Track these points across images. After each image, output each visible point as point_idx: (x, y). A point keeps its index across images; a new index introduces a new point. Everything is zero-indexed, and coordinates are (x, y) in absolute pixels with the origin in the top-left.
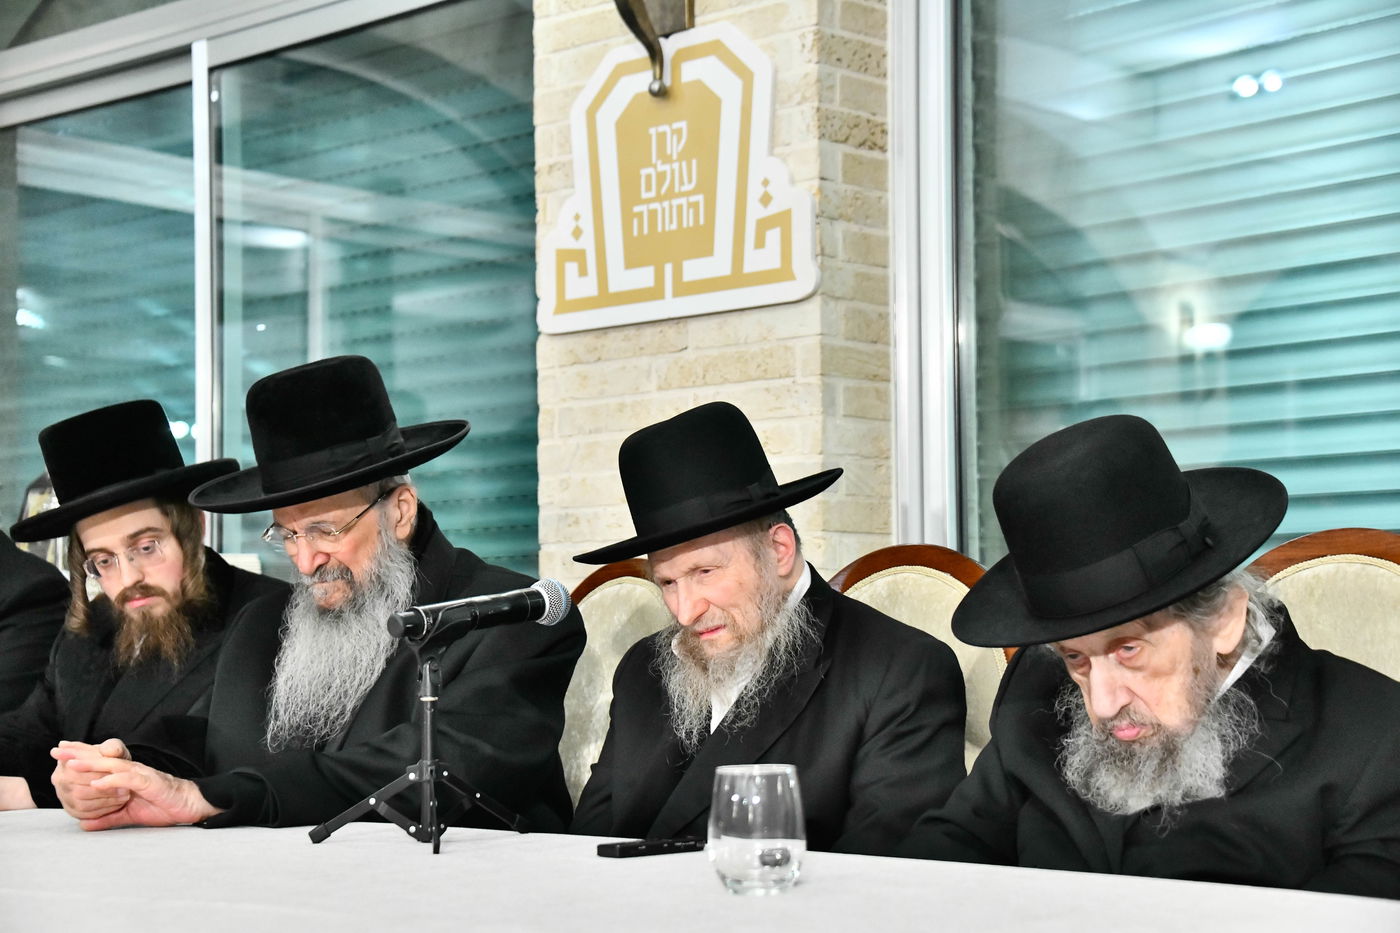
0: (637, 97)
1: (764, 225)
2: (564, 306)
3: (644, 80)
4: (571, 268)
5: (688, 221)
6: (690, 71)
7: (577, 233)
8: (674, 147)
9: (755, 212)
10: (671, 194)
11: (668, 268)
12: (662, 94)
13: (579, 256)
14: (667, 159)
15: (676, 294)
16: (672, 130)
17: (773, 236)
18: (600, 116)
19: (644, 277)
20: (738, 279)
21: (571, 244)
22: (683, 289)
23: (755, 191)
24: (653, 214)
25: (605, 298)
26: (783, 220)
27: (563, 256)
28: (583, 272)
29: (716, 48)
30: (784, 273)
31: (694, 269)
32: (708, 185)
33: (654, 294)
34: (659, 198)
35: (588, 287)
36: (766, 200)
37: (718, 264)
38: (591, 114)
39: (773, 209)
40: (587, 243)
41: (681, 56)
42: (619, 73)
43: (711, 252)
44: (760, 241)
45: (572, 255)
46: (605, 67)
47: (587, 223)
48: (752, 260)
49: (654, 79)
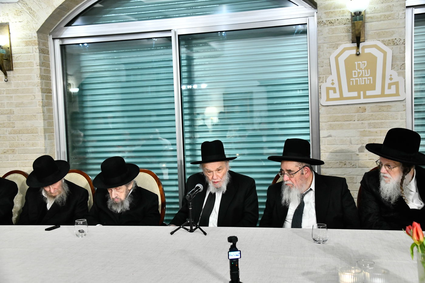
0: (351, 55)
1: (390, 85)
2: (328, 99)
3: (354, 52)
4: (331, 92)
5: (368, 82)
6: (367, 51)
7: (333, 84)
8: (362, 66)
9: (387, 81)
10: (362, 76)
11: (362, 93)
12: (358, 55)
13: (333, 89)
14: (361, 69)
16: (362, 63)
17: (393, 87)
18: (339, 59)
19: (355, 94)
20: (383, 95)
21: (331, 86)
22: (365, 97)
23: (388, 77)
24: (357, 81)
25: (342, 98)
26: (396, 83)
27: (328, 89)
28: (335, 92)
29: (375, 46)
30: (397, 95)
31: (369, 93)
32: (373, 75)
33: (359, 97)
34: (358, 77)
35: (337, 95)
36: (391, 79)
37: (377, 92)
38: (336, 58)
39: (393, 81)
40: (336, 86)
41: (364, 47)
42: (345, 50)
43: (375, 89)
44: (389, 88)
45: (331, 89)
46: (341, 48)
47: (336, 82)
48: (387, 92)
49: (357, 52)
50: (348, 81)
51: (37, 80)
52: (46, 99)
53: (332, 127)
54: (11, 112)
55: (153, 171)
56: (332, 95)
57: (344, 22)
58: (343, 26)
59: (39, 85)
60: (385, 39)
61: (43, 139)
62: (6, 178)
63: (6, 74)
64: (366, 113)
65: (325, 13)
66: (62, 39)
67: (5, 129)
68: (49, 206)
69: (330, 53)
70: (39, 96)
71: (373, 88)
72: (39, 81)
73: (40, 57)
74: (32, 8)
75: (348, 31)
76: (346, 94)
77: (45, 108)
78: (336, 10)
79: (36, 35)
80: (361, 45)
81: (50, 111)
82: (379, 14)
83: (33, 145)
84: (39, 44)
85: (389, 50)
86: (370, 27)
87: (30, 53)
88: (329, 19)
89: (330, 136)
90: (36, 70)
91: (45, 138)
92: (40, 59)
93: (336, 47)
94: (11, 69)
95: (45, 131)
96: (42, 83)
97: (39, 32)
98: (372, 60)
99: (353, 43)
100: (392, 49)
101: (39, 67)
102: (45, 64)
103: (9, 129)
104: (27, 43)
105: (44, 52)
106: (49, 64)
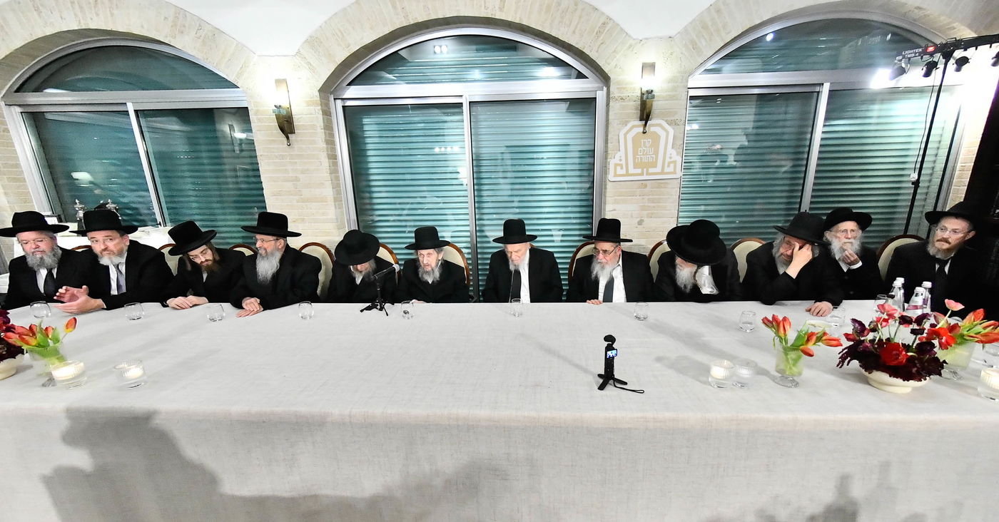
0: (638, 133)
1: (669, 163)
2: (616, 175)
3: (641, 129)
4: (618, 168)
5: (651, 160)
6: (652, 129)
7: (620, 160)
8: (647, 144)
9: (668, 160)
10: (646, 154)
11: (645, 169)
12: (644, 133)
13: (621, 166)
14: (646, 147)
15: (647, 174)
16: (647, 141)
17: (672, 165)
18: (628, 136)
19: (639, 171)
20: (662, 173)
21: (619, 162)
22: (648, 174)
23: (668, 156)
24: (641, 158)
25: (627, 174)
26: (675, 162)
27: (616, 165)
28: (622, 168)
29: (659, 125)
30: (674, 173)
31: (651, 170)
32: (656, 153)
33: (642, 174)
34: (643, 155)
35: (624, 172)
36: (670, 158)
37: (658, 169)
38: (625, 135)
39: (672, 160)
40: (623, 162)
41: (650, 125)
42: (634, 127)
43: (656, 167)
44: (669, 166)
45: (619, 165)
46: (630, 125)
47: (623, 158)
48: (667, 170)
49: (644, 129)
50: (634, 158)
51: (323, 145)
52: (333, 166)
53: (616, 202)
54: (297, 179)
55: (456, 244)
56: (619, 171)
57: (635, 99)
58: (632, 103)
59: (325, 150)
60: (668, 119)
61: (334, 208)
62: (303, 251)
63: (288, 138)
64: (648, 189)
65: (618, 88)
66: (343, 99)
67: (292, 197)
68: (358, 281)
69: (620, 130)
70: (326, 162)
71: (654, 165)
72: (325, 146)
73: (323, 118)
74: (312, 63)
75: (636, 109)
76: (631, 170)
77: (333, 175)
78: (628, 86)
79: (318, 94)
80: (649, 122)
81: (337, 178)
82: (665, 94)
83: (323, 214)
84: (321, 105)
85: (671, 130)
86: (657, 106)
87: (311, 114)
88: (622, 95)
89: (615, 210)
90: (320, 134)
91: (336, 208)
92: (324, 122)
93: (626, 123)
94: (293, 132)
95: (336, 200)
96: (327, 148)
97: (320, 91)
98: (656, 138)
99: (640, 120)
100: (673, 129)
101: (323, 131)
102: (328, 127)
103: (297, 197)
104: (309, 104)
105: (327, 113)
106: (332, 127)
